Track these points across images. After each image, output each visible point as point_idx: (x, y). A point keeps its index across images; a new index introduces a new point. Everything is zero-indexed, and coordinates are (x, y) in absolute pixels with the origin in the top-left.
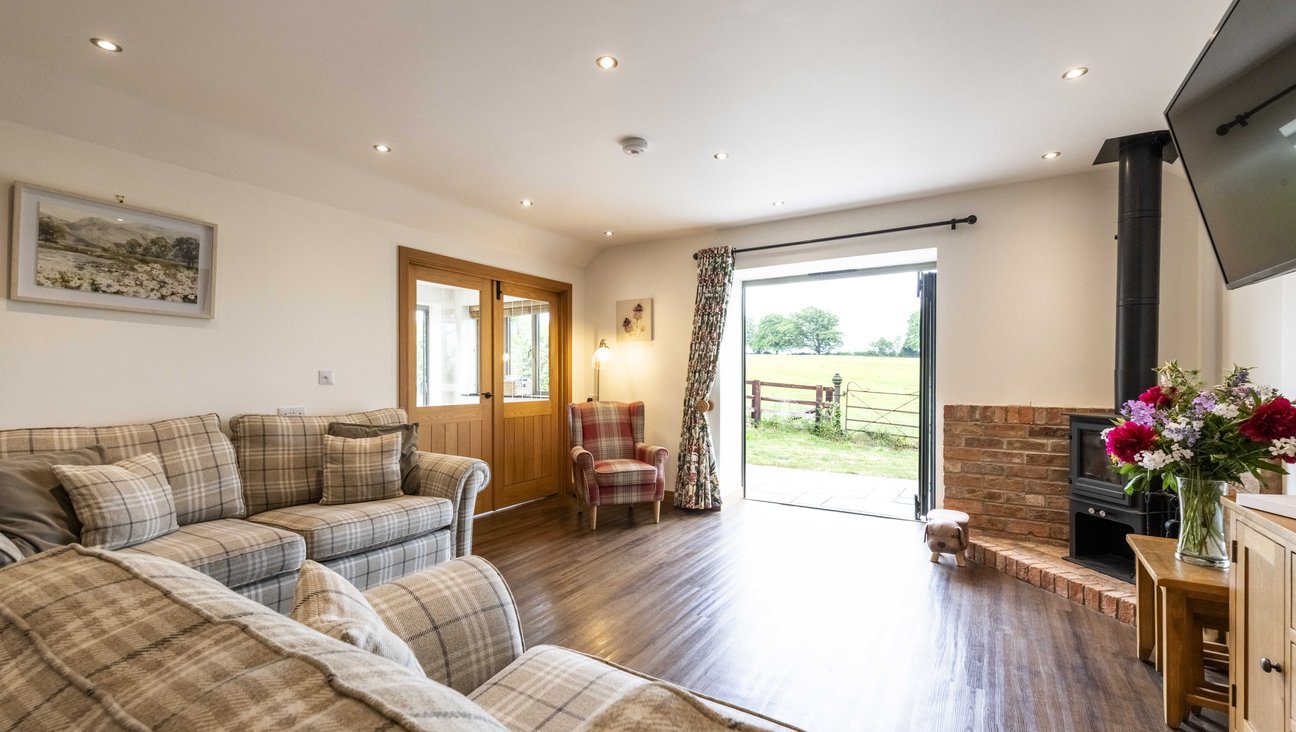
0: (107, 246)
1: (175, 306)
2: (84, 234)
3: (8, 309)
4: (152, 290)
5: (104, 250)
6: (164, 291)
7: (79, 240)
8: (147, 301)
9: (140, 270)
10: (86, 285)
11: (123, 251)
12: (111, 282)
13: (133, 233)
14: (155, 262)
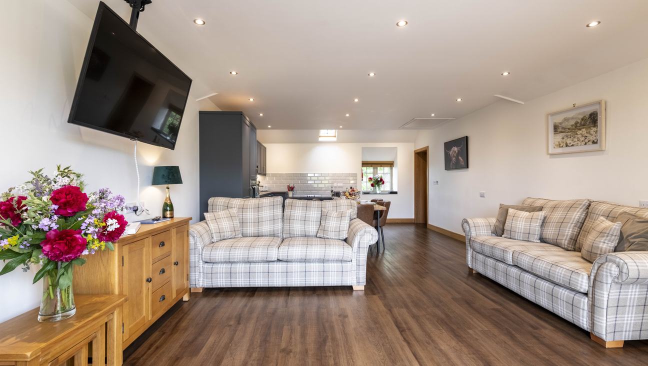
0: (569, 127)
1: (591, 147)
2: (563, 125)
3: (550, 158)
4: (582, 141)
5: (569, 129)
6: (586, 141)
7: (563, 128)
8: (581, 147)
9: (579, 133)
10: (565, 145)
11: (574, 127)
12: (570, 142)
13: (576, 118)
14: (583, 128)
